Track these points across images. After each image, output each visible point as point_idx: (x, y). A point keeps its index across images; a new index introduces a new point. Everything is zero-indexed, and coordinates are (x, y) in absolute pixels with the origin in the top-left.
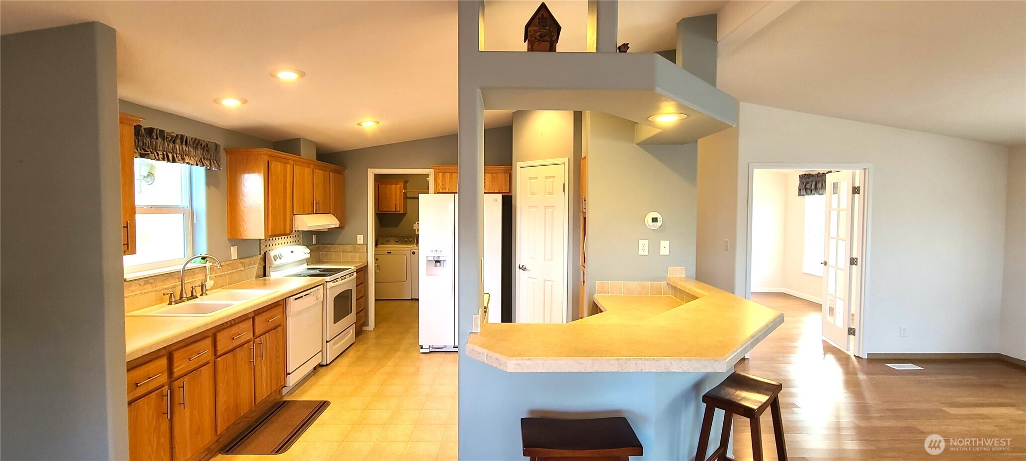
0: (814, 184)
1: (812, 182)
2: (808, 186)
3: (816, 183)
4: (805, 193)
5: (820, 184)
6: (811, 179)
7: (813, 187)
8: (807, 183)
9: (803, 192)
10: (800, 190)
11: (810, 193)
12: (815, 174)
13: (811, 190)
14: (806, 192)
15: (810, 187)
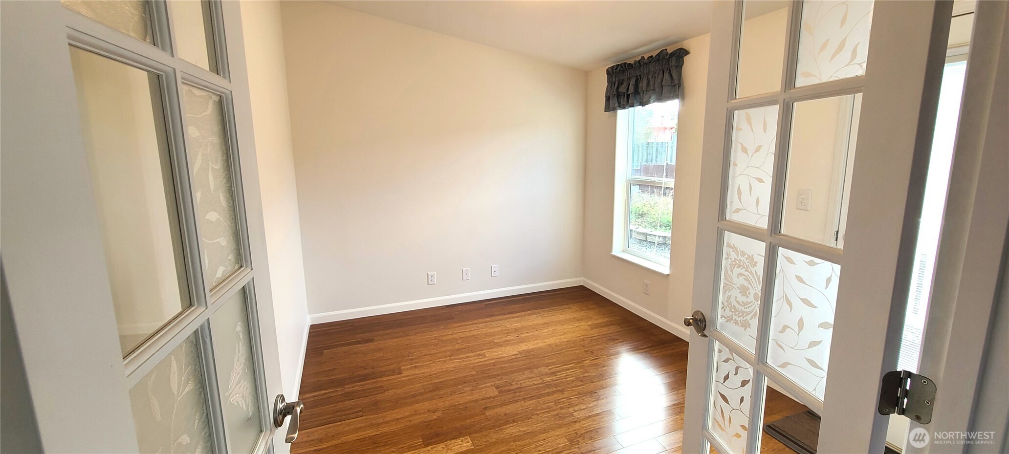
0: (633, 81)
1: (629, 79)
2: (622, 89)
3: (637, 81)
4: (616, 105)
5: (645, 82)
6: (627, 74)
7: (631, 90)
8: (621, 83)
9: (614, 102)
10: (608, 99)
11: (625, 103)
12: (635, 62)
13: (628, 96)
14: (619, 103)
15: (625, 91)
